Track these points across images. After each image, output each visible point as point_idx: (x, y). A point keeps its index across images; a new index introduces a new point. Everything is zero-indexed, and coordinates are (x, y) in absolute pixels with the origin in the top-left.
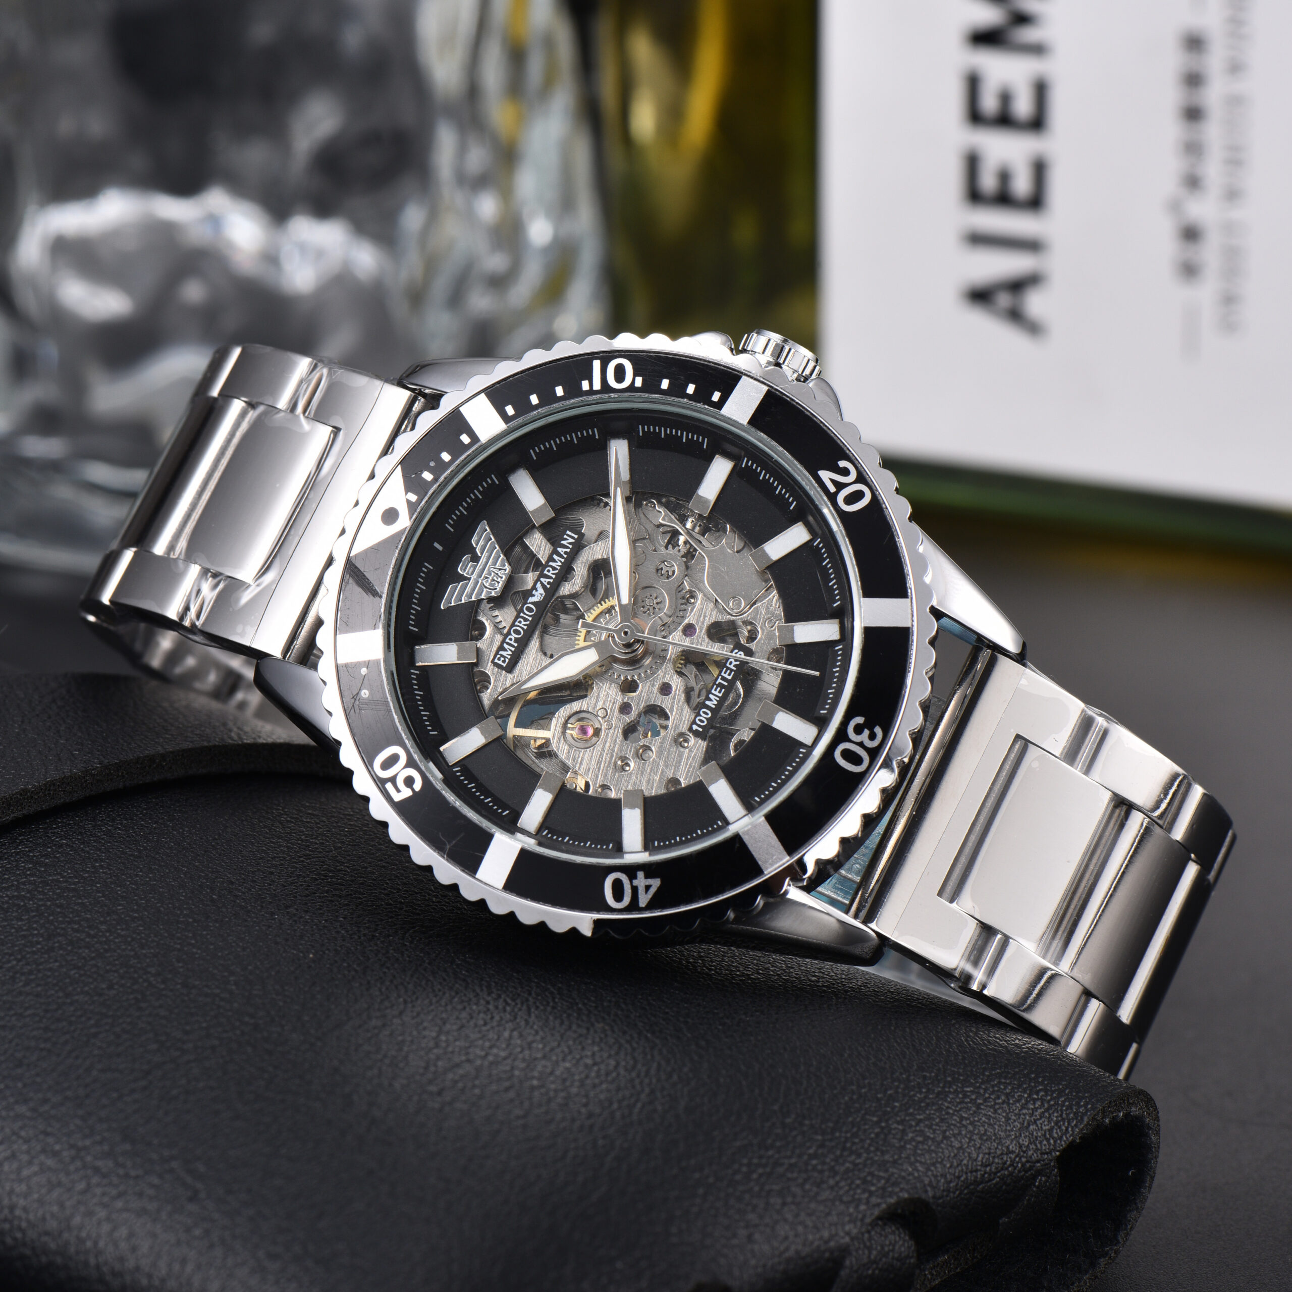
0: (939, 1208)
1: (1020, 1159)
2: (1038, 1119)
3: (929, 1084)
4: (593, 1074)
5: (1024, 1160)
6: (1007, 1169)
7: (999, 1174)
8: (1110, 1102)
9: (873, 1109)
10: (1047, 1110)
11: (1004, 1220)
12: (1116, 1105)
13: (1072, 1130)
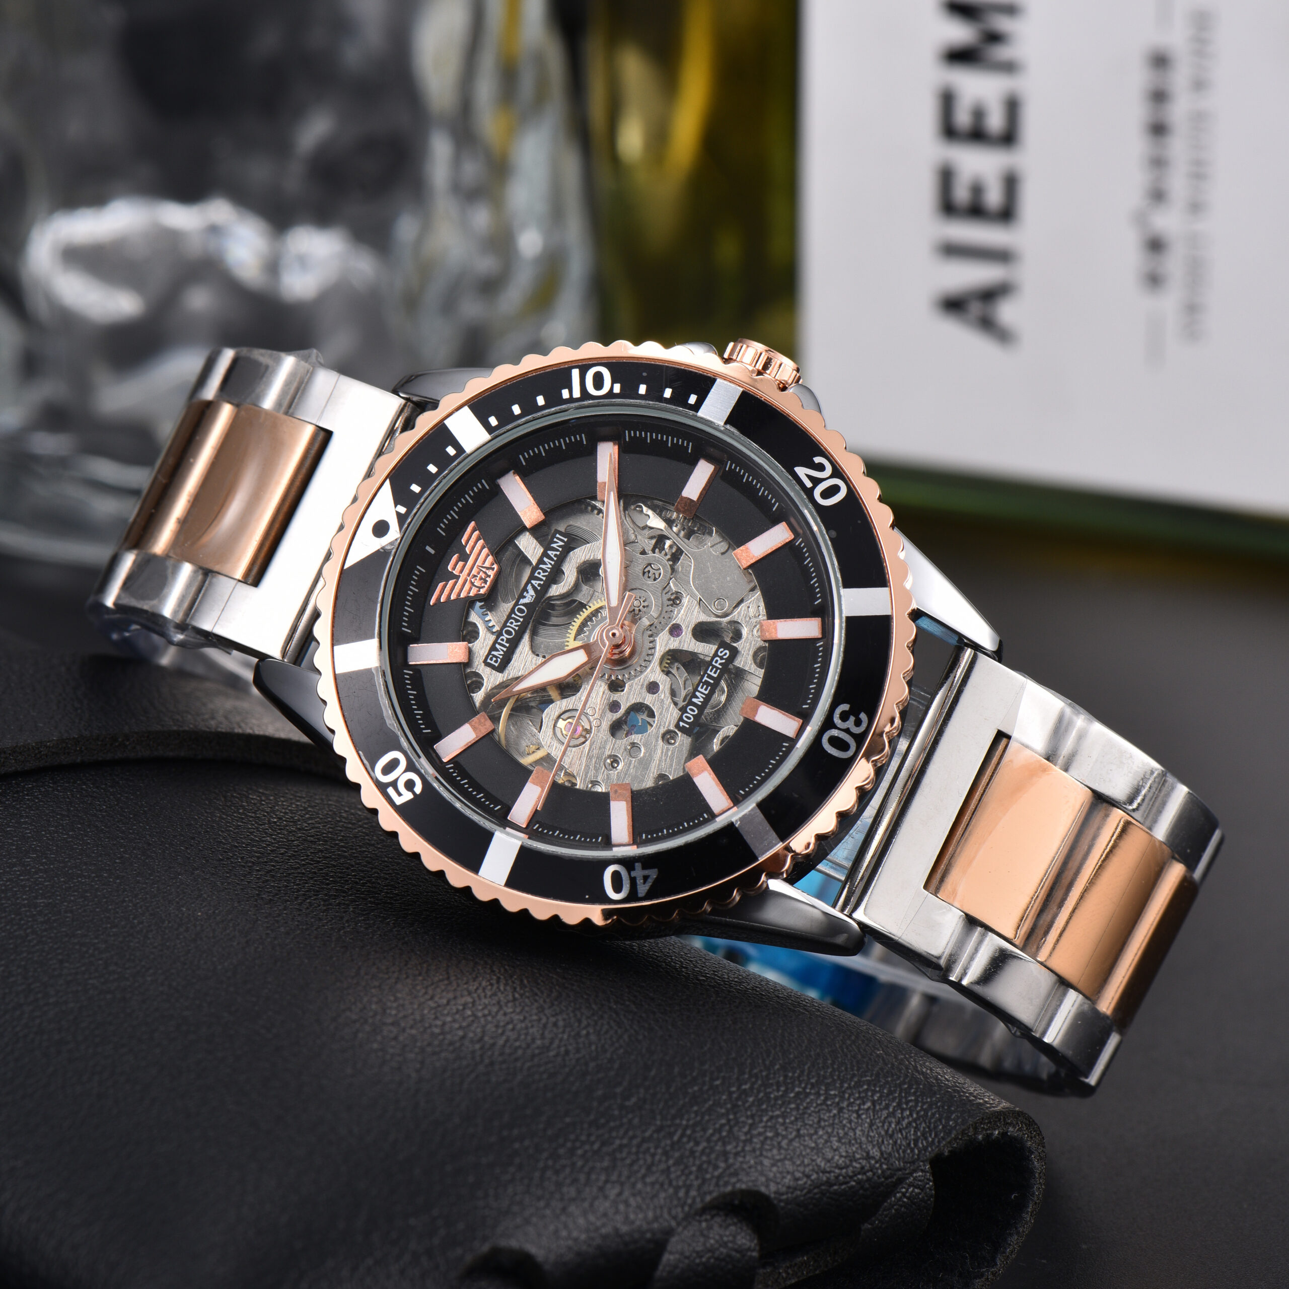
0: (782, 1204)
1: (881, 1165)
2: (904, 1129)
3: (789, 1083)
4: (436, 1042)
5: (885, 1167)
6: (865, 1173)
7: (855, 1178)
8: (983, 1118)
9: (722, 1101)
10: (915, 1120)
11: (867, 1226)
12: (990, 1122)
13: (939, 1142)
